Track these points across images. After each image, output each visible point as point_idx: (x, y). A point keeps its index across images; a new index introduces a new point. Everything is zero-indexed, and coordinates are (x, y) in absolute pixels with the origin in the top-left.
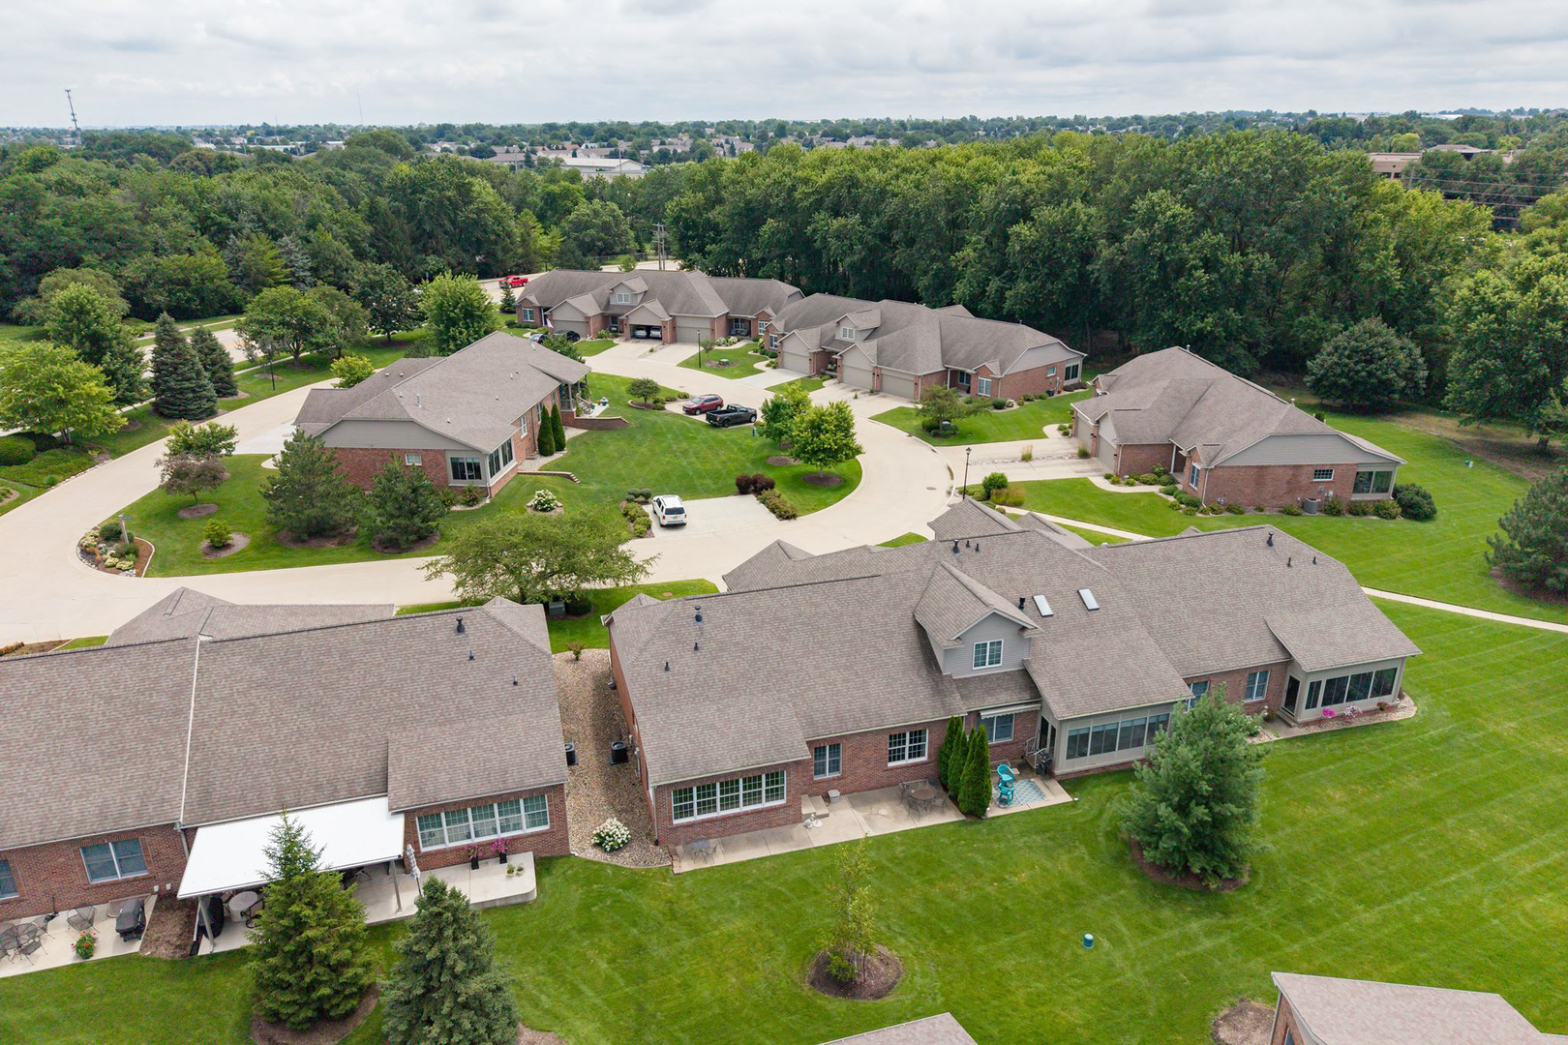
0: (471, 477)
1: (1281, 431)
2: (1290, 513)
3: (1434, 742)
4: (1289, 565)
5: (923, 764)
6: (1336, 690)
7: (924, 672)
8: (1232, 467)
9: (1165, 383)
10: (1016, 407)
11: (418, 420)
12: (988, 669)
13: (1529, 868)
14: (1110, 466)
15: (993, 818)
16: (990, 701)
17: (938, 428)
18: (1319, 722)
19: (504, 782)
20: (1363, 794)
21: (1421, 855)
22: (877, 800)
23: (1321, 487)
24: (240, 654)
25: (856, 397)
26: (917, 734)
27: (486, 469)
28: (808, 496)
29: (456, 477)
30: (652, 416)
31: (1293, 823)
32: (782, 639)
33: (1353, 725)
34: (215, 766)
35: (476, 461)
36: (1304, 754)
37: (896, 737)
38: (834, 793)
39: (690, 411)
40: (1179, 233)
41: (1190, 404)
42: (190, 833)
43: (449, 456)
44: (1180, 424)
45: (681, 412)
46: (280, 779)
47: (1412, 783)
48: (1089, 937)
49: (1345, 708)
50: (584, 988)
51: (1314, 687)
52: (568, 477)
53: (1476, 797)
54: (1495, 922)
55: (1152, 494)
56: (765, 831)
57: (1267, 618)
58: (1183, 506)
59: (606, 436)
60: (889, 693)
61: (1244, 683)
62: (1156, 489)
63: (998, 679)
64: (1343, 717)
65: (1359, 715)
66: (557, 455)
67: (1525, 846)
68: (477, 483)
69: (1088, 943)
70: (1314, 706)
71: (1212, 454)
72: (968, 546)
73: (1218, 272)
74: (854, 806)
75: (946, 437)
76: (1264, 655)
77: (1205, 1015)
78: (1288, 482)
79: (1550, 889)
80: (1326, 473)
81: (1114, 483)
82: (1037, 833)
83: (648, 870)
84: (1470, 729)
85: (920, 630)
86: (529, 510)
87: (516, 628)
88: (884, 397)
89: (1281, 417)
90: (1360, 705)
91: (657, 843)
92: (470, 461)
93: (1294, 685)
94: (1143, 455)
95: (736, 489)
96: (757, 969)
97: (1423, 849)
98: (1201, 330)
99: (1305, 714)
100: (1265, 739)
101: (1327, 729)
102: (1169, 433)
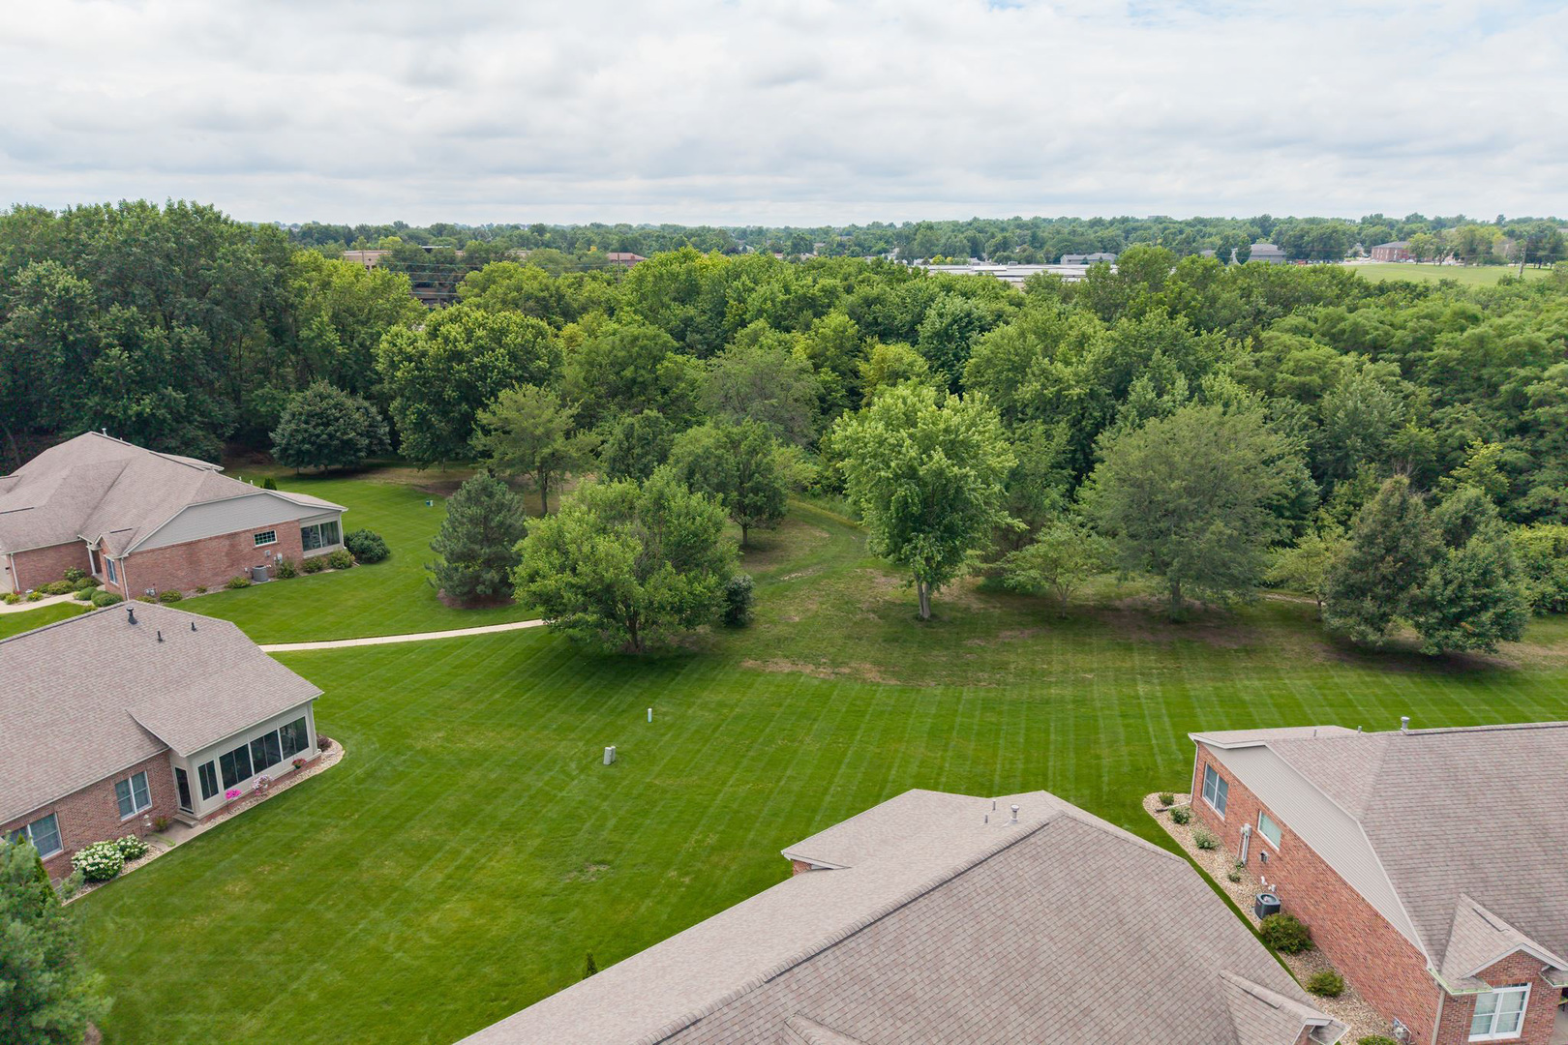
2: (238, 587)
4: (160, 640)
6: (237, 765)
8: (152, 551)
9: (65, 473)
20: (270, 873)
21: (330, 915)
33: (271, 796)
36: (202, 854)
40: (79, 308)
41: (101, 491)
44: (90, 516)
47: (330, 836)
55: (64, 605)
57: (132, 710)
61: (112, 798)
62: (68, 598)
65: (272, 784)
71: (124, 541)
73: (141, 349)
76: (132, 753)
81: (10, 602)
89: (199, 485)
94: (49, 561)
100: (156, 854)
102: (77, 527)
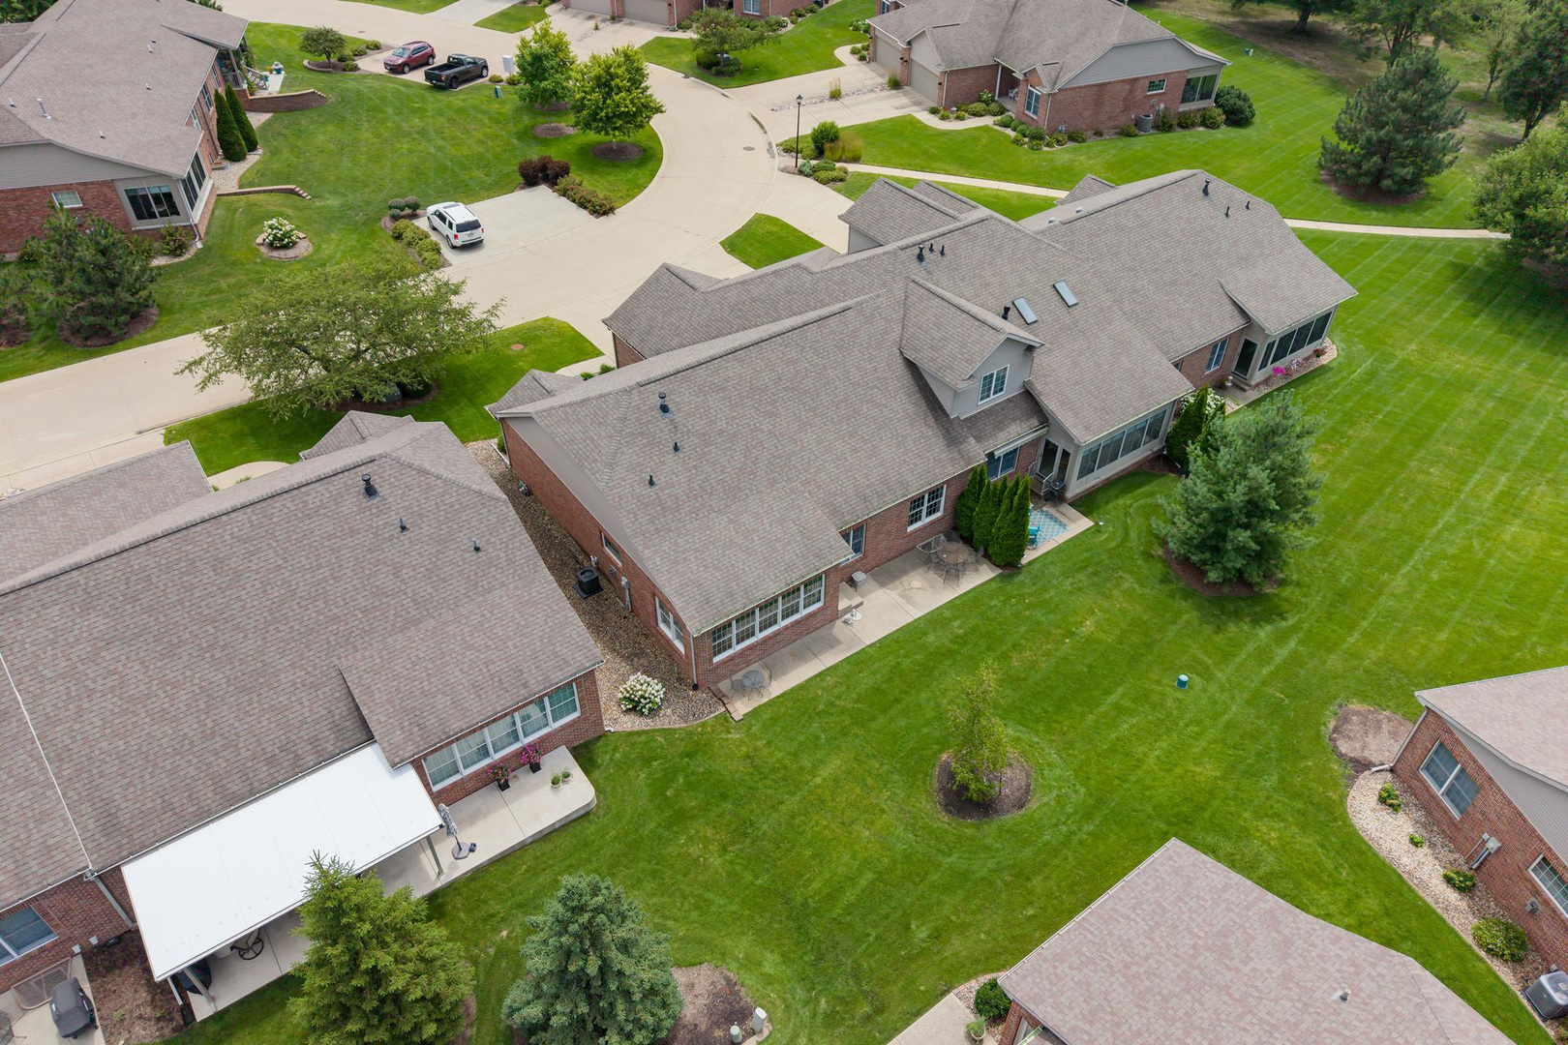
0: (163, 214)
1: (1122, 40)
3: (1365, 380)
4: (1227, 215)
5: (939, 520)
7: (931, 420)
8: (1074, 89)
10: (790, 26)
11: (59, 140)
12: (994, 399)
14: (934, 95)
15: (1030, 563)
16: (1002, 437)
17: (717, 64)
18: (1269, 381)
19: (525, 685)
20: (1334, 452)
22: (903, 572)
23: (1154, 101)
24: (55, 602)
25: (597, 28)
26: (935, 494)
27: (181, 197)
28: (612, 178)
29: (140, 217)
30: (347, 82)
32: (770, 415)
34: (102, 775)
35: (165, 190)
37: (917, 502)
38: (859, 576)
39: (396, 69)
42: (113, 879)
43: (121, 188)
45: (382, 70)
46: (209, 765)
47: (1366, 430)
48: (1184, 678)
49: (1288, 360)
50: (710, 896)
51: (1269, 345)
52: (292, 192)
53: (1420, 432)
55: (985, 128)
57: (1222, 281)
58: (1026, 140)
59: (304, 120)
60: (904, 454)
62: (988, 121)
63: (1003, 409)
64: (1287, 370)
66: (253, 159)
68: (175, 222)
69: (1182, 684)
71: (1053, 74)
72: (931, 250)
74: (883, 585)
75: (731, 75)
76: (1227, 324)
80: (1159, 84)
81: (943, 118)
82: (1078, 571)
83: (703, 725)
84: (1385, 360)
85: (912, 367)
86: (263, 249)
88: (631, 24)
90: (1300, 356)
91: (695, 687)
92: (155, 191)
93: (1251, 348)
94: (968, 81)
96: (883, 811)
99: (1257, 375)
101: (1275, 387)
102: (991, 48)
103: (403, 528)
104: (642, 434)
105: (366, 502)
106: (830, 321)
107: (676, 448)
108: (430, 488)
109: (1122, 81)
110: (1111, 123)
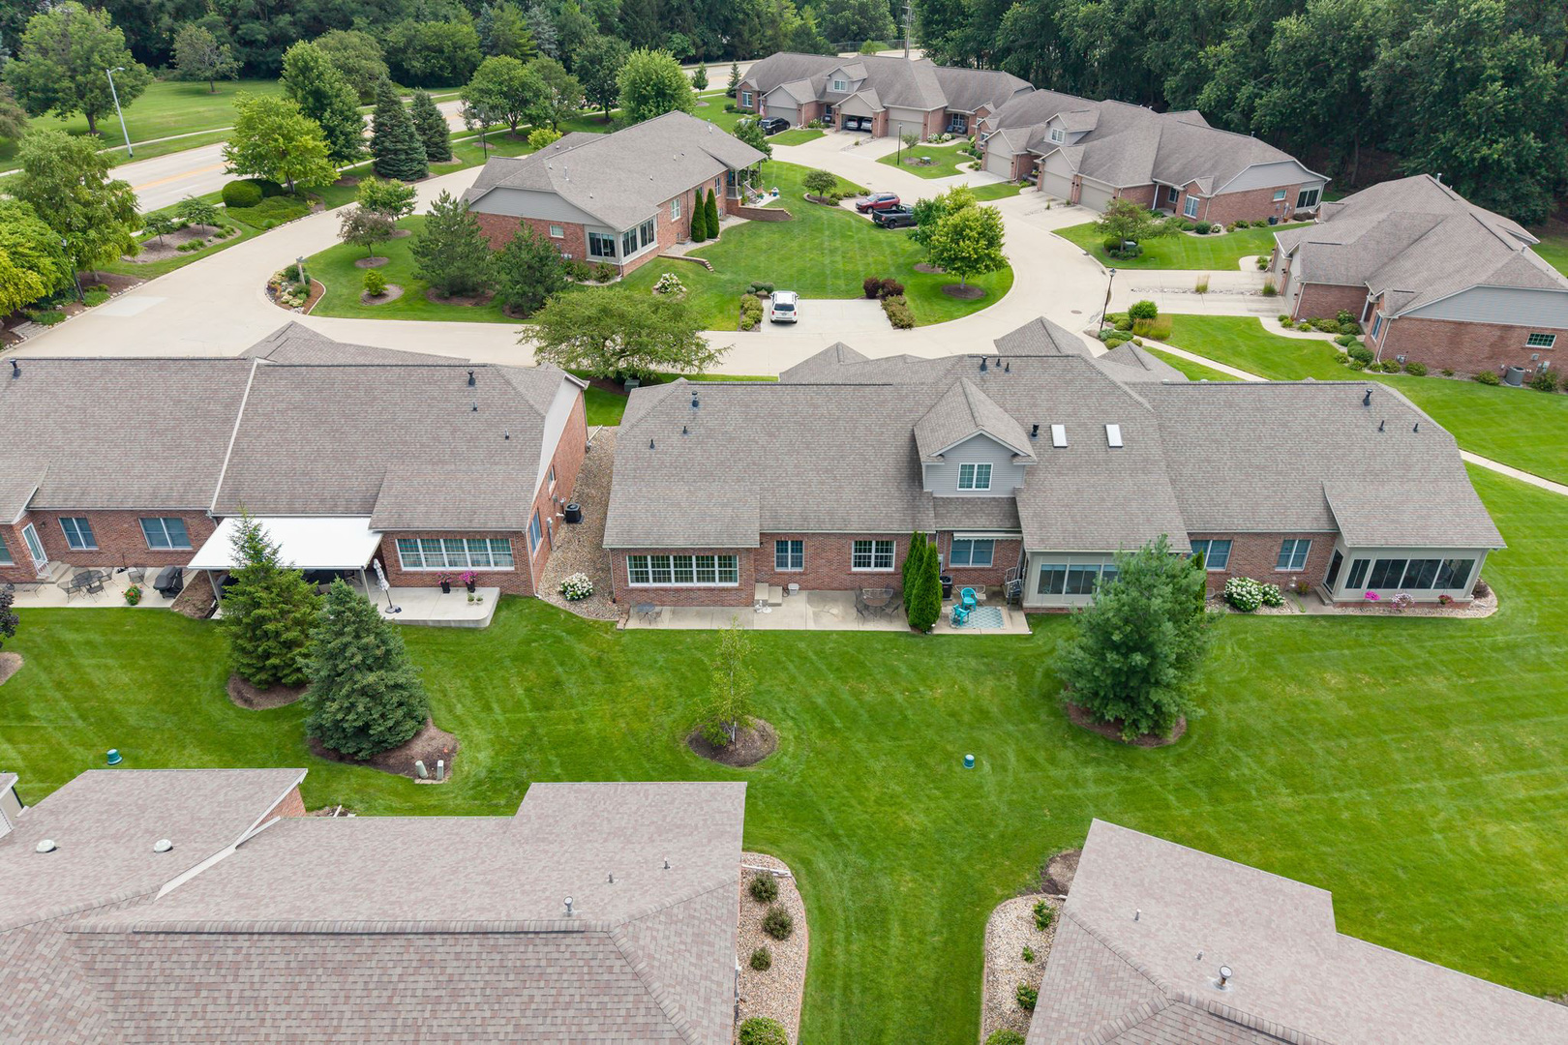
0: (606, 254)
1: (1493, 282)
2: (1485, 382)
3: (1495, 648)
4: (1381, 429)
5: (889, 574)
6: (1388, 573)
7: (904, 486)
8: (1422, 320)
9: (1382, 216)
10: (1223, 232)
11: (561, 193)
12: (974, 492)
13: (1522, 794)
14: (1288, 306)
15: (938, 635)
16: (967, 524)
17: (1118, 248)
18: (1360, 605)
19: (471, 521)
20: (1367, 684)
21: (1397, 756)
22: (835, 600)
23: (1536, 355)
24: (286, 379)
25: (1048, 208)
26: (884, 545)
27: (620, 248)
28: (937, 307)
29: (593, 253)
30: (822, 212)
31: (1263, 697)
32: (771, 435)
33: (1404, 615)
34: (247, 469)
35: (611, 238)
36: (1321, 634)
37: (863, 545)
38: (793, 586)
39: (863, 209)
40: (1482, 33)
41: (1405, 243)
42: (219, 520)
43: (587, 231)
44: (1385, 264)
45: (854, 209)
46: (294, 489)
47: (1437, 684)
48: (970, 757)
49: (1395, 595)
50: (495, 706)
51: (1360, 566)
52: (703, 264)
53: (1509, 711)
54: (1438, 836)
55: (1324, 343)
56: (716, 608)
57: (1327, 484)
58: (1350, 359)
59: (764, 228)
60: (861, 501)
61: (1277, 549)
62: (1330, 338)
63: (982, 503)
64: (1389, 604)
65: (1410, 604)
66: (708, 243)
67: (1535, 772)
68: (610, 261)
69: (968, 763)
70: (1358, 586)
71: (1401, 302)
72: (998, 364)
73: (1522, 85)
74: (809, 601)
75: (1125, 258)
76: (1308, 522)
77: (1046, 848)
78: (1492, 345)
79: (1535, 819)
80: (1546, 339)
81: (1285, 326)
82: (976, 657)
83: (595, 622)
84: (1553, 642)
85: (913, 439)
86: (655, 292)
87: (521, 389)
88: (1080, 209)
89: (1499, 265)
90: (1415, 595)
91: (614, 602)
92: (605, 237)
93: (1338, 558)
94: (1331, 298)
95: (863, 291)
96: (648, 720)
97: (1399, 750)
98: (1484, 159)
99: (1343, 593)
100: (1286, 612)
101: (1368, 614)
102: (1368, 274)
103: (475, 409)
104: (667, 414)
105: (465, 387)
106: (867, 389)
107: (685, 432)
108: (505, 393)
109: (1490, 325)
110: (1472, 367)
